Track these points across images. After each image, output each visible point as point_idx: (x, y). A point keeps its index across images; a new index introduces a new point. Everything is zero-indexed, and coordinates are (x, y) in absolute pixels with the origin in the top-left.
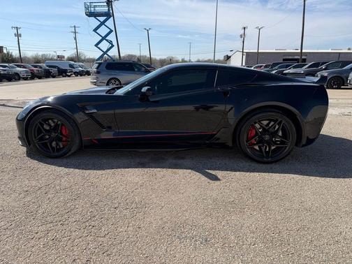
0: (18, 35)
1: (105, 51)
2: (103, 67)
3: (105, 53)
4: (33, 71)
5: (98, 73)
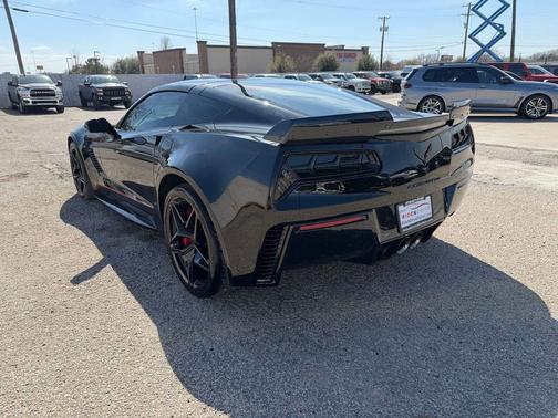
0: (384, 29)
1: (485, 44)
2: (419, 77)
3: (485, 48)
4: (375, 81)
5: (407, 86)
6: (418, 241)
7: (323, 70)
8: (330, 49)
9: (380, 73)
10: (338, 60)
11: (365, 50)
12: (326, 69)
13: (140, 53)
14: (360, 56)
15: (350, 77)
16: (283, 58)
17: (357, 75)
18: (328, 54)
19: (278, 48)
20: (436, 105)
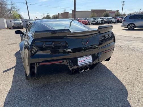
0: (123, 5)
2: (128, 18)
4: (119, 19)
5: (124, 21)
6: (88, 69)
7: (105, 17)
8: (107, 11)
9: (121, 17)
10: (109, 14)
11: (117, 11)
12: (106, 16)
13: (59, 13)
14: (116, 12)
15: (111, 18)
16: (94, 14)
17: (114, 18)
18: (107, 12)
19: (93, 11)
20: (133, 26)
